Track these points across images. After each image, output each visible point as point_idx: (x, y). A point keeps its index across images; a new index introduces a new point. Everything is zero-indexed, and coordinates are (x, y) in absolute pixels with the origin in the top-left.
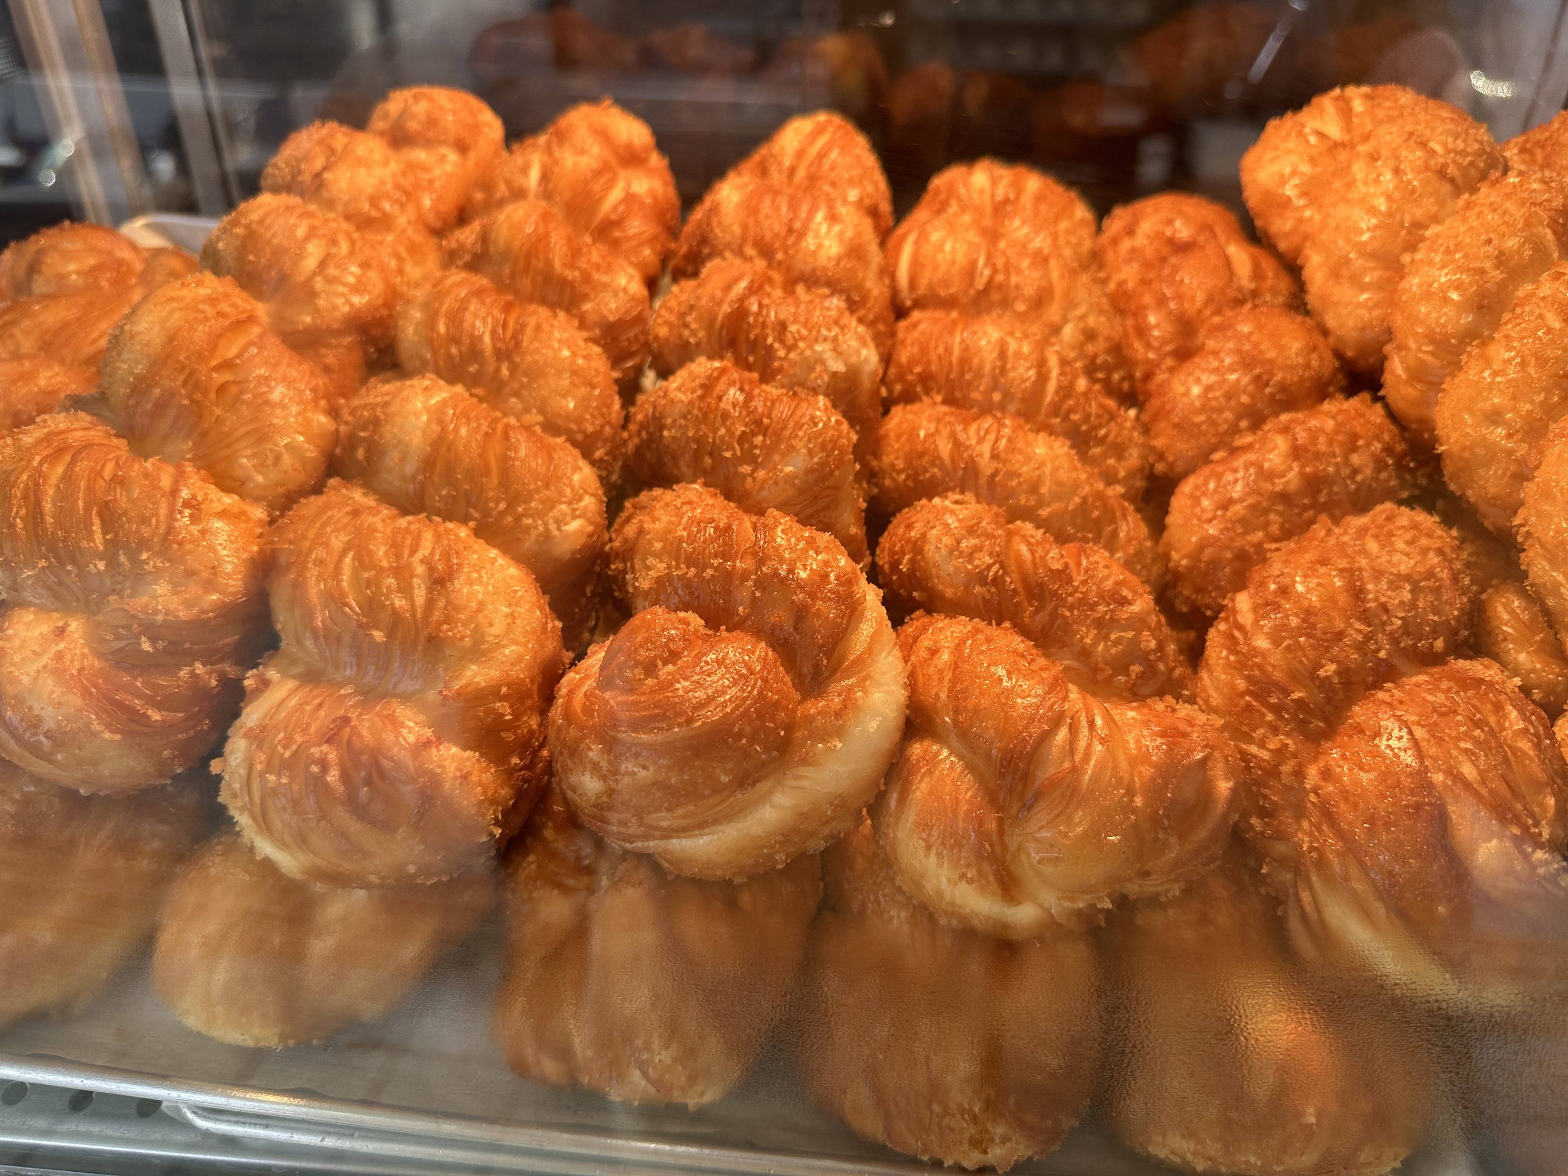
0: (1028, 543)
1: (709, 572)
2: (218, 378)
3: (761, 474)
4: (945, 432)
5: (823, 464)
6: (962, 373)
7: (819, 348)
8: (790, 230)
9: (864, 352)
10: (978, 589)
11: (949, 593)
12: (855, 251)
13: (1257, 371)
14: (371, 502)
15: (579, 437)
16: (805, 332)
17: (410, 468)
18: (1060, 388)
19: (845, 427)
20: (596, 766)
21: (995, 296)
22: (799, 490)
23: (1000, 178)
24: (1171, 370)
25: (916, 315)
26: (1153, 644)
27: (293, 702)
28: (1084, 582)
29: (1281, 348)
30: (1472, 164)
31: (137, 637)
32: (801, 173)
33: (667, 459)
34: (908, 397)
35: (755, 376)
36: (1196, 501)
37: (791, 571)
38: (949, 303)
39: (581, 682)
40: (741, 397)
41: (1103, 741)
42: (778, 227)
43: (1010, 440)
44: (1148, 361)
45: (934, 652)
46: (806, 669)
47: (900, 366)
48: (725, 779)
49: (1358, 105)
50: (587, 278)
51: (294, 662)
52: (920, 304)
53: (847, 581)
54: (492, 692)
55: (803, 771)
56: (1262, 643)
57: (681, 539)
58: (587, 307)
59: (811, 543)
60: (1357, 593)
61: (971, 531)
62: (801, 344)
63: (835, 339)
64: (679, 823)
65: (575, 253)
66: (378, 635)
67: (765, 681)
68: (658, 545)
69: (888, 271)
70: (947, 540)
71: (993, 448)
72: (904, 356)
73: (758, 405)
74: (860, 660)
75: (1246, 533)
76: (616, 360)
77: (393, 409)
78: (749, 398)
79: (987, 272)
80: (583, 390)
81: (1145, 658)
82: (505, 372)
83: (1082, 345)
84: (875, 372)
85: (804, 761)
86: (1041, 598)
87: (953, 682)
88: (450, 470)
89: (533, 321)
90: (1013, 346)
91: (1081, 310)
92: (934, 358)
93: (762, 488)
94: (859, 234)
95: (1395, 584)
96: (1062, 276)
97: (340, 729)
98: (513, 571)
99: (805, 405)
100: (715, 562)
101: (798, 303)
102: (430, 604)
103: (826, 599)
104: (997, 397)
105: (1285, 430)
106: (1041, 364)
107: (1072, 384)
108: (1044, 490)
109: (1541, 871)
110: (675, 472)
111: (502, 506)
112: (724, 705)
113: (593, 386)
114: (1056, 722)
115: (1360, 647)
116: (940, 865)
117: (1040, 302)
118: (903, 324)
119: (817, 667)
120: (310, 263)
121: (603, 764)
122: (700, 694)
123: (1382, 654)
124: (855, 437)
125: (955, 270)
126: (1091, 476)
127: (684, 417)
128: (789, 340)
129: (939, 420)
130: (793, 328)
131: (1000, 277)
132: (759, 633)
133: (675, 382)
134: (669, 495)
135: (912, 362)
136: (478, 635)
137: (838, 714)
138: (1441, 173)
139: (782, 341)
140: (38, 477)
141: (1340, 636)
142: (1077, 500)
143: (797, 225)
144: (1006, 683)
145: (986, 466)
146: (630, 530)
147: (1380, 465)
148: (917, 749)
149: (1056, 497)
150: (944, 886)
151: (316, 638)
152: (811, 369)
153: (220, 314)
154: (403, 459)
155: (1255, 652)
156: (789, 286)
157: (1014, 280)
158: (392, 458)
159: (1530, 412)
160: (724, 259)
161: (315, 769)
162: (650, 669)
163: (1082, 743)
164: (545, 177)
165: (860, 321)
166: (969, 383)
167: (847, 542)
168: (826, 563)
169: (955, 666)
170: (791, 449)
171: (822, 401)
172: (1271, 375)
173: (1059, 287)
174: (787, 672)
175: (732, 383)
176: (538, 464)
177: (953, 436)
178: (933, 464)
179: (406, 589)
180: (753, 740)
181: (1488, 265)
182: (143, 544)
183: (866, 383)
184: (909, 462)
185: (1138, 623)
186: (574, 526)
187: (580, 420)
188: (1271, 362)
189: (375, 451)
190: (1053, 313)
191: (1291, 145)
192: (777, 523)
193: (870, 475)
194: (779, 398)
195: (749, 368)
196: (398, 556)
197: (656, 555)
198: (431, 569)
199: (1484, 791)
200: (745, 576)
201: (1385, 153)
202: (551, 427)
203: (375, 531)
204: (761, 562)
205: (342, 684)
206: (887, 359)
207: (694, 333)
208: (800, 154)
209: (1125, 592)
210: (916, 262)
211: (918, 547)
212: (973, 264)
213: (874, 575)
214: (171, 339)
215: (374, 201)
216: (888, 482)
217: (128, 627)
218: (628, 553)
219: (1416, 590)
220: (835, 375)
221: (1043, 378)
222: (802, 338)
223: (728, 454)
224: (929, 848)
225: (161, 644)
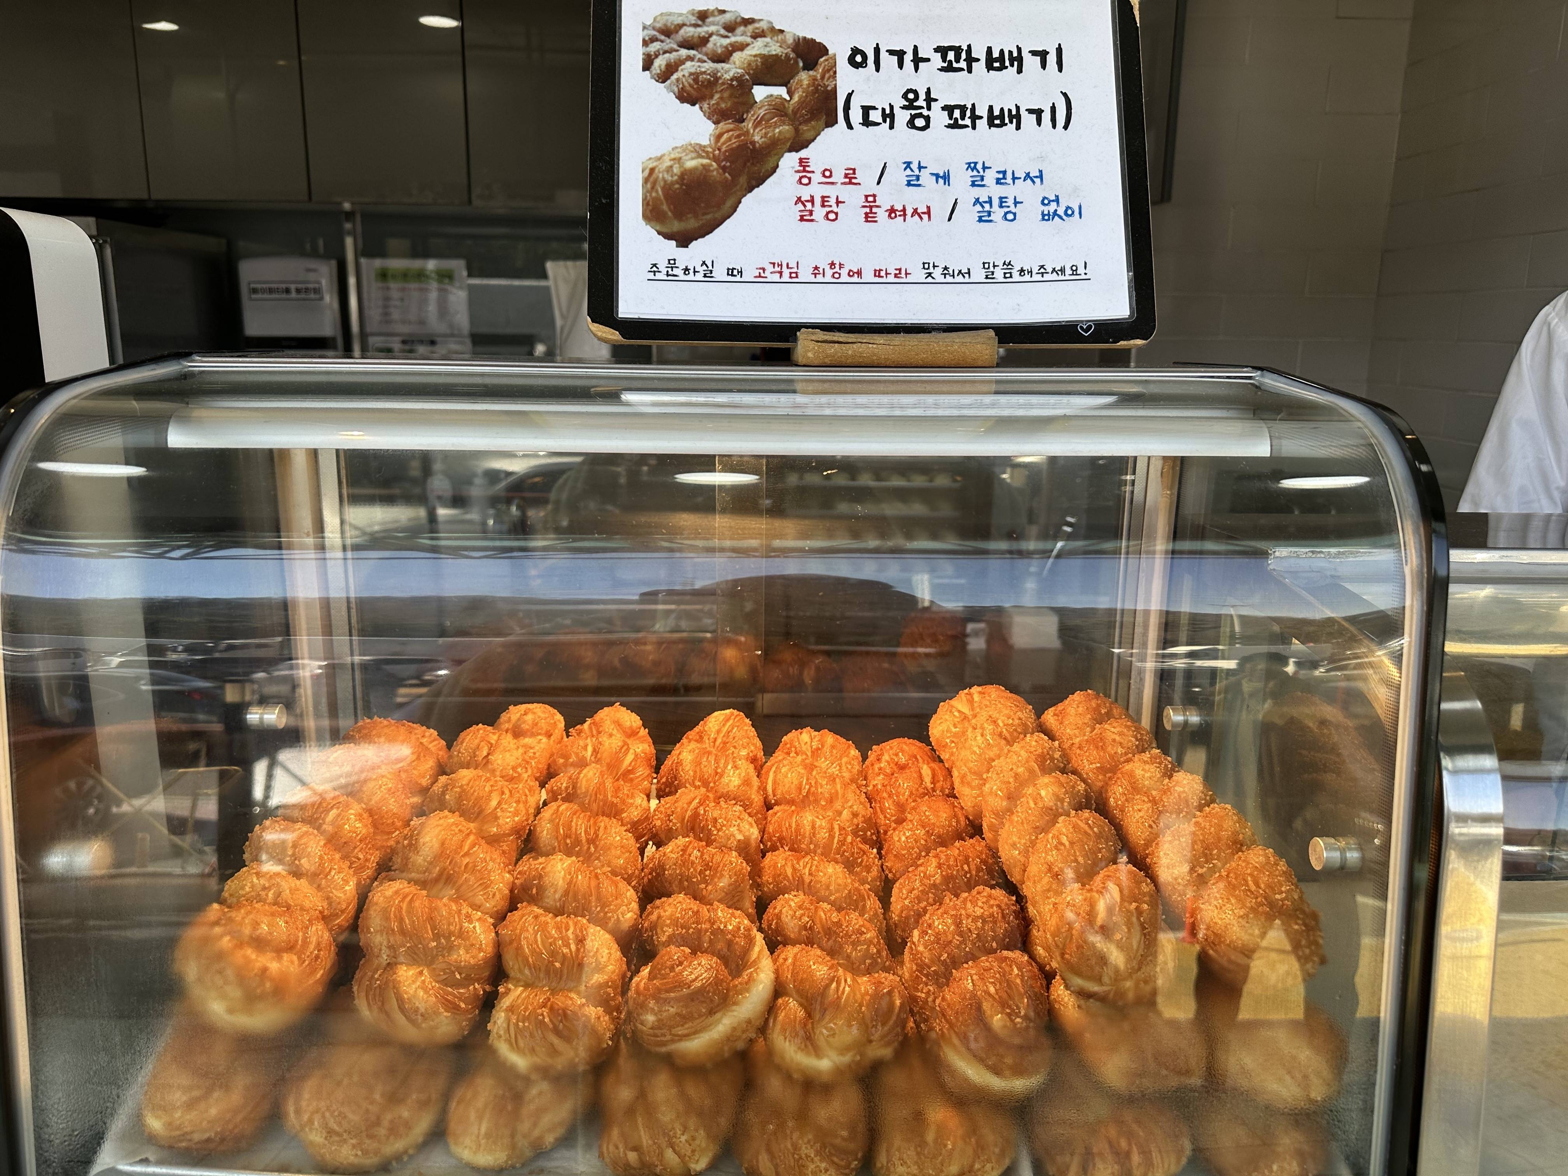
0: (824, 911)
1: (691, 930)
2: (466, 860)
3: (710, 888)
4: (789, 864)
5: (736, 881)
6: (797, 837)
7: (731, 829)
8: (717, 773)
9: (752, 830)
10: (804, 932)
11: (792, 936)
12: (747, 782)
13: (927, 829)
14: (541, 911)
15: (626, 876)
16: (725, 823)
17: (557, 896)
18: (839, 841)
19: (745, 864)
20: (653, 1009)
21: (811, 798)
22: (726, 894)
23: (815, 736)
24: (894, 829)
25: (776, 808)
26: (875, 950)
27: (524, 995)
28: (847, 926)
29: (938, 816)
30: (1015, 730)
31: (453, 972)
32: (719, 741)
33: (667, 884)
34: (774, 849)
35: (704, 843)
36: (901, 890)
37: (725, 926)
38: (791, 802)
39: (641, 981)
40: (699, 854)
41: (849, 986)
42: (711, 771)
43: (817, 866)
44: (886, 825)
45: (785, 960)
46: (733, 966)
47: (769, 833)
48: (704, 1010)
49: (976, 697)
50: (623, 802)
51: (518, 980)
52: (777, 803)
53: (748, 930)
54: (606, 984)
55: (734, 1008)
56: (921, 948)
57: (678, 918)
58: (624, 815)
59: (733, 915)
60: (958, 924)
61: (800, 907)
62: (724, 828)
63: (738, 825)
64: (686, 1032)
65: (617, 790)
66: (557, 965)
67: (717, 971)
68: (668, 922)
69: (763, 788)
70: (791, 912)
71: (810, 870)
72: (771, 829)
73: (706, 856)
74: (754, 961)
75: (919, 903)
76: (637, 839)
77: (547, 870)
78: (702, 854)
79: (807, 787)
80: (627, 854)
81: (872, 957)
82: (592, 849)
83: (852, 820)
84: (757, 838)
85: (735, 1004)
86: (830, 934)
87: (793, 970)
88: (575, 895)
89: (602, 824)
90: (818, 822)
91: (850, 804)
92: (784, 829)
93: (710, 894)
94: (748, 774)
95: (975, 920)
96: (841, 788)
97: (547, 1003)
98: (607, 936)
99: (727, 856)
100: (693, 926)
101: (721, 809)
102: (578, 950)
103: (739, 937)
104: (812, 847)
105: (937, 856)
106: (831, 829)
107: (845, 839)
108: (832, 888)
109: (1018, 1026)
110: (671, 889)
111: (599, 909)
112: (702, 980)
113: (631, 853)
114: (832, 981)
115: (958, 947)
116: (790, 1045)
117: (831, 801)
118: (770, 812)
119: (737, 965)
120: (494, 803)
121: (656, 1008)
122: (693, 976)
123: (967, 949)
124: (749, 869)
125: (793, 786)
126: (853, 880)
127: (675, 865)
128: (719, 827)
129: (786, 859)
130: (720, 821)
131: (813, 789)
132: (713, 954)
133: (668, 848)
134: (671, 900)
135: (775, 831)
136: (598, 962)
137: (747, 983)
138: (1000, 735)
139: (715, 827)
140: (400, 909)
141: (951, 942)
142: (846, 892)
143: (719, 770)
144: (813, 967)
145: (807, 878)
146: (654, 917)
147: (979, 870)
148: (780, 1001)
149: (837, 891)
150: (793, 1054)
151: (530, 968)
152: (729, 839)
153: (460, 831)
154: (555, 892)
155: (918, 952)
156: (717, 800)
157: (820, 790)
158: (550, 892)
159: (1025, 843)
160: (686, 787)
161: (541, 1017)
162: (672, 969)
163: (841, 989)
164: (595, 751)
165: (750, 815)
166: (800, 840)
167: (748, 916)
168: (739, 923)
169: (794, 964)
170: (722, 876)
171: (734, 853)
172: (933, 830)
173: (840, 792)
174: (726, 968)
175: (694, 848)
176: (611, 889)
177: (793, 866)
178: (784, 879)
179: (568, 945)
180: (714, 993)
181: (1011, 780)
182: (451, 934)
183: (753, 843)
184: (774, 878)
185: (870, 942)
186: (629, 915)
187: (625, 869)
188: (934, 824)
189: (541, 889)
190: (838, 805)
191: (947, 717)
192: (718, 907)
193: (757, 885)
194: (715, 853)
195: (701, 840)
196: (561, 933)
197: (667, 926)
198: (577, 936)
199: (997, 997)
200: (706, 931)
201: (979, 726)
202: (614, 873)
203: (548, 923)
204: (713, 924)
205: (543, 986)
206: (763, 831)
207: (675, 824)
208: (719, 732)
209: (863, 929)
210: (775, 782)
211: (778, 917)
212: (801, 783)
213: (760, 929)
214: (443, 844)
215: (514, 768)
216: (765, 889)
217: (450, 969)
218: (654, 927)
219: (984, 922)
220: (739, 841)
221: (832, 837)
222: (724, 825)
223: (695, 880)
224: (785, 1038)
225: (463, 975)
